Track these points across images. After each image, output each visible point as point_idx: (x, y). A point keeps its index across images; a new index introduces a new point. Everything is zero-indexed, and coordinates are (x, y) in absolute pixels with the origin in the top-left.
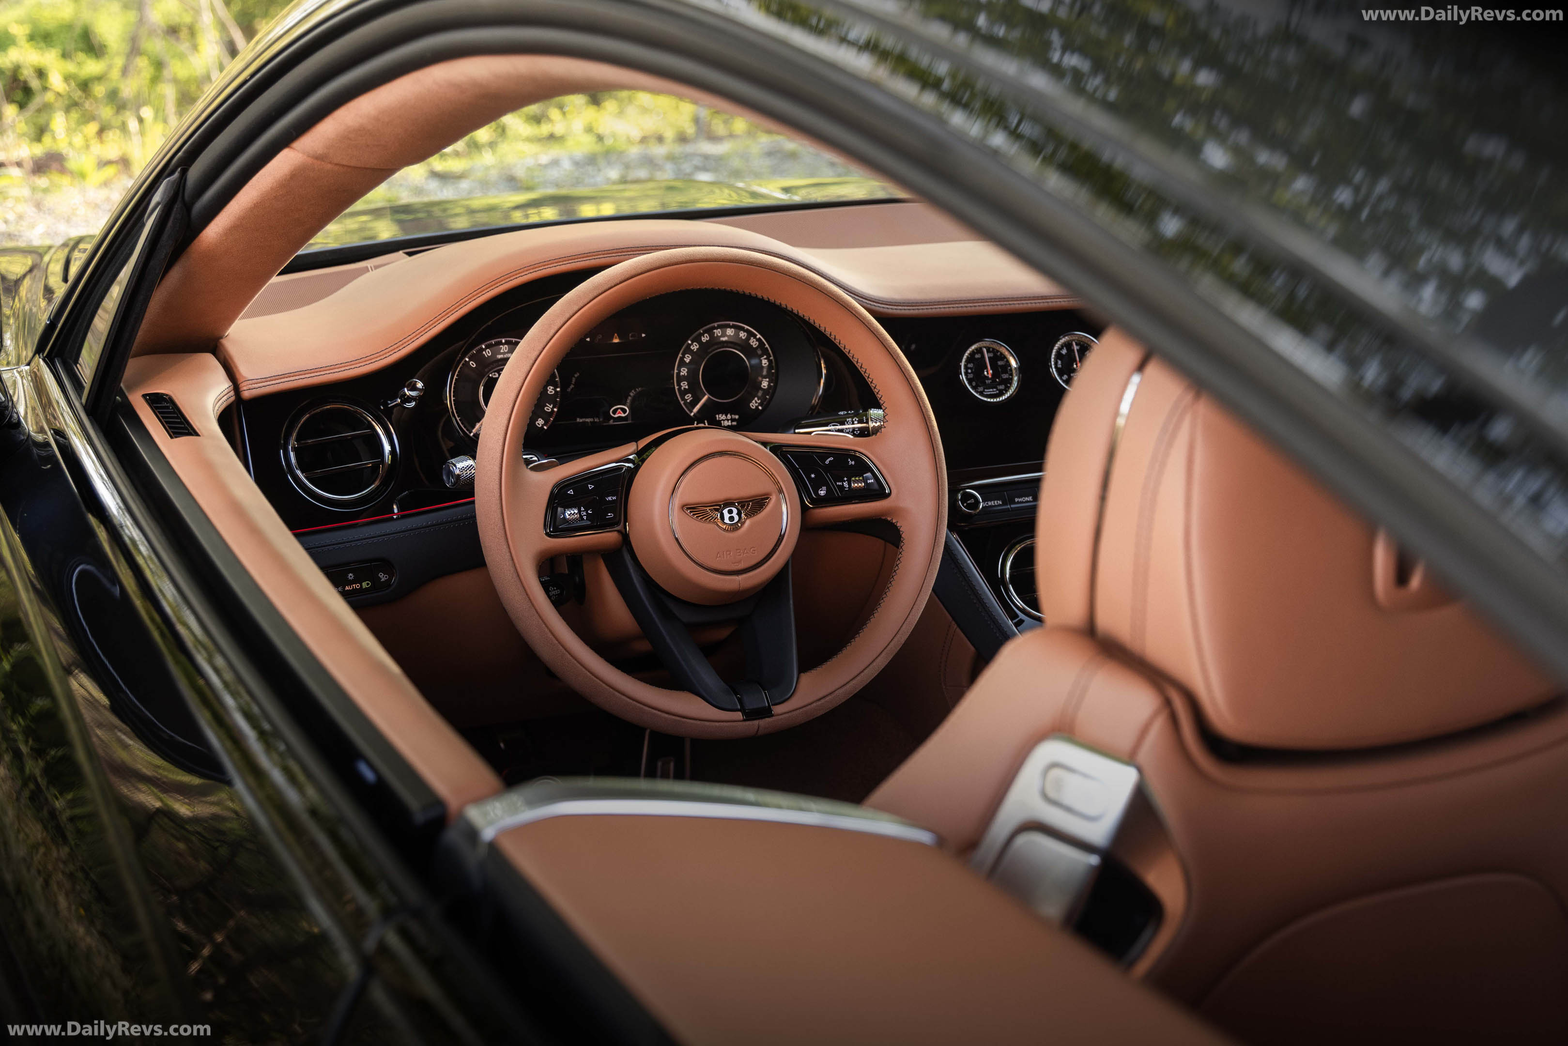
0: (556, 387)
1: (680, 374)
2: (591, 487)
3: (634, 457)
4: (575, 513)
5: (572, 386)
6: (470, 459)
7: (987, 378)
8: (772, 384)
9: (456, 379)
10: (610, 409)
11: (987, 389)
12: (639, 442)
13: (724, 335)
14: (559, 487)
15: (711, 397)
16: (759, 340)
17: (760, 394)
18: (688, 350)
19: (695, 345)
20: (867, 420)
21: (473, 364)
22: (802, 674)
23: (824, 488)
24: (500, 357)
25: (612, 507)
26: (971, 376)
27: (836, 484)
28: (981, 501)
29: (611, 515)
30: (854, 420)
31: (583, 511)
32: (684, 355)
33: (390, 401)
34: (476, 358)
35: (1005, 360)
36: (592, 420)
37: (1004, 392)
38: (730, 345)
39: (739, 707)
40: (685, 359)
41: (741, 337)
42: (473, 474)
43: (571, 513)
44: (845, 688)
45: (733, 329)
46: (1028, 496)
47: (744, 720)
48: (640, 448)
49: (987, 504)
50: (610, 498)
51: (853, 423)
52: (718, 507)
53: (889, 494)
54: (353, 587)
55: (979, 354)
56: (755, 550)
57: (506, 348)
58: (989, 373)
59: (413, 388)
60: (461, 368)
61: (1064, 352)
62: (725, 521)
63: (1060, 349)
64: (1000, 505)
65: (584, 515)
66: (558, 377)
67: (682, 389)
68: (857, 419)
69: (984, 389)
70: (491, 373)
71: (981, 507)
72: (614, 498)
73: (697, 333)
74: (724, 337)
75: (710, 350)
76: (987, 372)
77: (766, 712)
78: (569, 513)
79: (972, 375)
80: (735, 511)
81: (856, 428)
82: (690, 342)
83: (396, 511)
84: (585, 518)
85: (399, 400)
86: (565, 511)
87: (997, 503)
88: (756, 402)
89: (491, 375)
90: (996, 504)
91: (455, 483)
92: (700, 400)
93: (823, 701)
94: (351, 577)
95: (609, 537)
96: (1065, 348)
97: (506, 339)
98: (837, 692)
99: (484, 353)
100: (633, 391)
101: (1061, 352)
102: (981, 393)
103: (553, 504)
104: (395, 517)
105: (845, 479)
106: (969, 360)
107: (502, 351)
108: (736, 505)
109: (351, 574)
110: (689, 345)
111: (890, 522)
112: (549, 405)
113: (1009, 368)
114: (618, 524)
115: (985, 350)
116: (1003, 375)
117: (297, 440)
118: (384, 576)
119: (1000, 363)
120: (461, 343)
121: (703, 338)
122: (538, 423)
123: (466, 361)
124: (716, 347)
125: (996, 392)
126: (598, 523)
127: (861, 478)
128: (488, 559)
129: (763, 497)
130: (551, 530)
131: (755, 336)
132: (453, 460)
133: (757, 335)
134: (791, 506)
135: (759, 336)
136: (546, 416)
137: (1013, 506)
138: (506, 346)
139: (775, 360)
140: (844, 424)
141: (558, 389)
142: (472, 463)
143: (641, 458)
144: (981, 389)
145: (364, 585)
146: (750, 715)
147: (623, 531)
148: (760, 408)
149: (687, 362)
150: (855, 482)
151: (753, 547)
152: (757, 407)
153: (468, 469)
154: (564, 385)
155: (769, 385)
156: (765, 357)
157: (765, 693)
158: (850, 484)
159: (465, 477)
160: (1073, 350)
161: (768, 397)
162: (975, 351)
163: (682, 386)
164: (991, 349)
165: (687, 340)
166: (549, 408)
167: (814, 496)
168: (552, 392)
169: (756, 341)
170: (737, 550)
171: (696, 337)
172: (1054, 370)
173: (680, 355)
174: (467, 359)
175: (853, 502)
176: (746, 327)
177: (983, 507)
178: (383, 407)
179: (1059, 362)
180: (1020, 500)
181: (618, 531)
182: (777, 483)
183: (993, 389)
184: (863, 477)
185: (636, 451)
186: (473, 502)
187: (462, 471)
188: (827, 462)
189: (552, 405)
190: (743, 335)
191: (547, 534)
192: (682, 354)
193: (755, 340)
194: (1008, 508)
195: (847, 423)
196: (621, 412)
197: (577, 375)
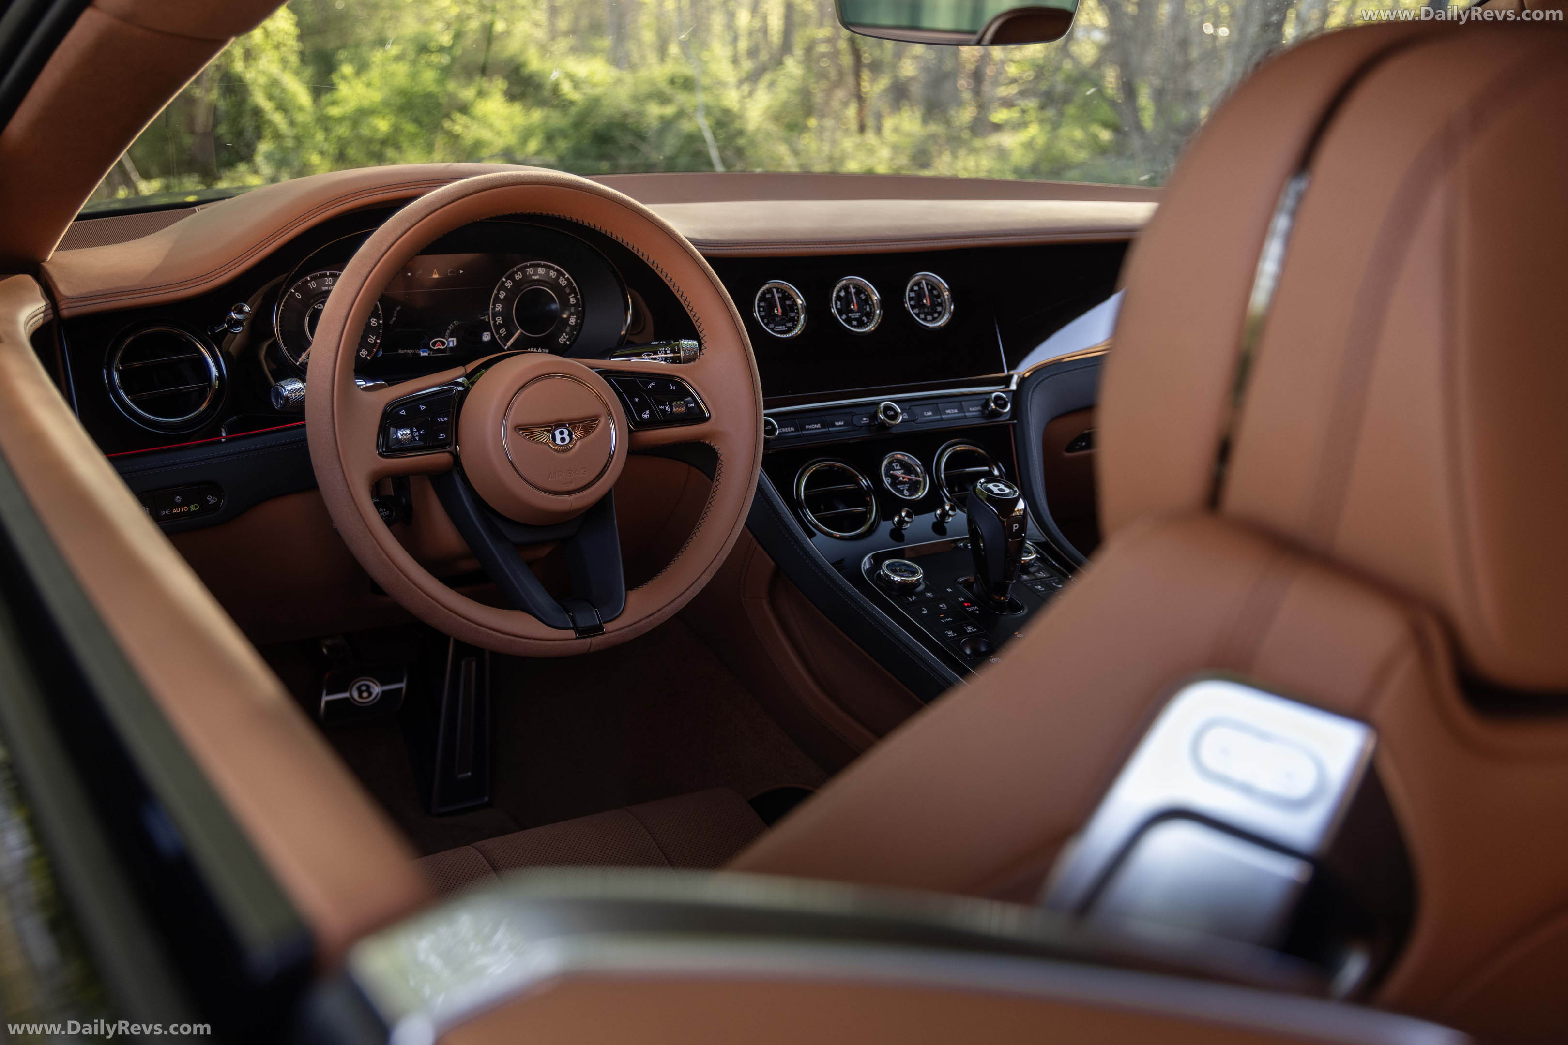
0: (378, 319)
1: (495, 309)
2: (422, 408)
3: (463, 381)
4: (407, 433)
5: (394, 319)
6: (299, 382)
7: (777, 315)
8: (579, 321)
9: (282, 309)
10: (430, 342)
11: (777, 326)
12: (467, 366)
13: (535, 273)
14: (392, 407)
15: (523, 332)
16: (567, 279)
17: (568, 329)
18: (503, 287)
19: (509, 282)
20: (679, 349)
21: (298, 296)
22: (630, 592)
23: (648, 412)
24: (324, 289)
25: (444, 427)
26: (763, 314)
27: (659, 408)
28: (777, 427)
29: (443, 436)
30: (666, 349)
31: (415, 431)
32: (498, 291)
33: (217, 327)
34: (301, 289)
35: (792, 300)
36: (412, 351)
37: (792, 329)
38: (544, 284)
39: (572, 625)
40: (500, 295)
41: (551, 276)
42: (302, 396)
43: (403, 433)
44: (672, 605)
45: (543, 269)
46: (816, 423)
47: (577, 638)
48: (468, 371)
49: (782, 430)
50: (441, 419)
51: (666, 353)
52: (550, 428)
53: (709, 418)
54: (181, 509)
55: (769, 294)
56: (586, 471)
57: (330, 280)
58: (778, 311)
59: (240, 311)
60: (287, 299)
61: (842, 294)
62: (556, 442)
63: (839, 291)
64: (792, 432)
65: (417, 436)
66: (380, 309)
67: (497, 323)
68: (669, 349)
69: (775, 325)
70: (317, 305)
71: (777, 433)
72: (446, 419)
73: (511, 271)
74: (535, 275)
75: (523, 287)
76: (777, 310)
77: (597, 630)
78: (402, 433)
79: (763, 312)
80: (566, 432)
81: (669, 357)
82: (504, 279)
83: (224, 435)
84: (417, 438)
85: (226, 326)
86: (397, 431)
87: (790, 429)
88: (564, 338)
89: (316, 307)
90: (790, 431)
91: (284, 406)
92: (514, 335)
93: (652, 618)
94: (178, 499)
95: (441, 458)
96: (843, 291)
97: (330, 272)
98: (664, 609)
99: (309, 284)
100: (451, 325)
101: (840, 294)
102: (772, 329)
103: (386, 424)
104: (223, 440)
105: (667, 403)
106: (760, 300)
107: (326, 283)
108: (567, 427)
109: (178, 497)
110: (504, 282)
111: (708, 444)
112: (371, 336)
113: (796, 307)
114: (450, 444)
115: (775, 290)
116: (791, 314)
117: (122, 362)
118: (212, 499)
119: (788, 303)
120: (285, 275)
121: (516, 276)
122: (362, 354)
123: (291, 292)
124: (528, 285)
125: (785, 329)
126: (430, 443)
127: (682, 403)
128: (320, 481)
129: (592, 419)
130: (384, 450)
131: (564, 275)
132: (282, 383)
133: (565, 275)
134: (619, 429)
135: (567, 276)
136: (370, 347)
137: (804, 432)
138: (329, 278)
139: (581, 299)
140: (657, 354)
141: (381, 322)
142: (302, 386)
143: (470, 381)
144: (772, 326)
145: (193, 508)
146: (583, 633)
147: (454, 452)
148: (568, 343)
149: (502, 298)
150: (676, 406)
151: (584, 468)
152: (565, 342)
153: (297, 391)
154: (387, 317)
155: (576, 322)
156: (573, 295)
157: (596, 611)
158: (671, 408)
159: (294, 400)
160: (850, 293)
161: (575, 333)
162: (766, 291)
163: (497, 321)
164: (780, 290)
165: (501, 278)
166: (372, 339)
167: (638, 420)
168: (375, 324)
169: (565, 280)
170: (568, 471)
171: (510, 275)
172: (834, 310)
173: (495, 292)
174: (293, 291)
175: (675, 425)
176: (556, 267)
177: (779, 433)
178: (210, 332)
179: (839, 303)
180: (810, 427)
181: (450, 452)
182: (606, 405)
183: (782, 326)
184: (684, 401)
185: (465, 375)
186: (304, 426)
187: (291, 394)
188: (650, 386)
189: (375, 337)
190: (553, 274)
191: (380, 454)
192: (497, 291)
193: (563, 279)
194: (800, 435)
195: (660, 352)
196: (440, 344)
197: (398, 308)
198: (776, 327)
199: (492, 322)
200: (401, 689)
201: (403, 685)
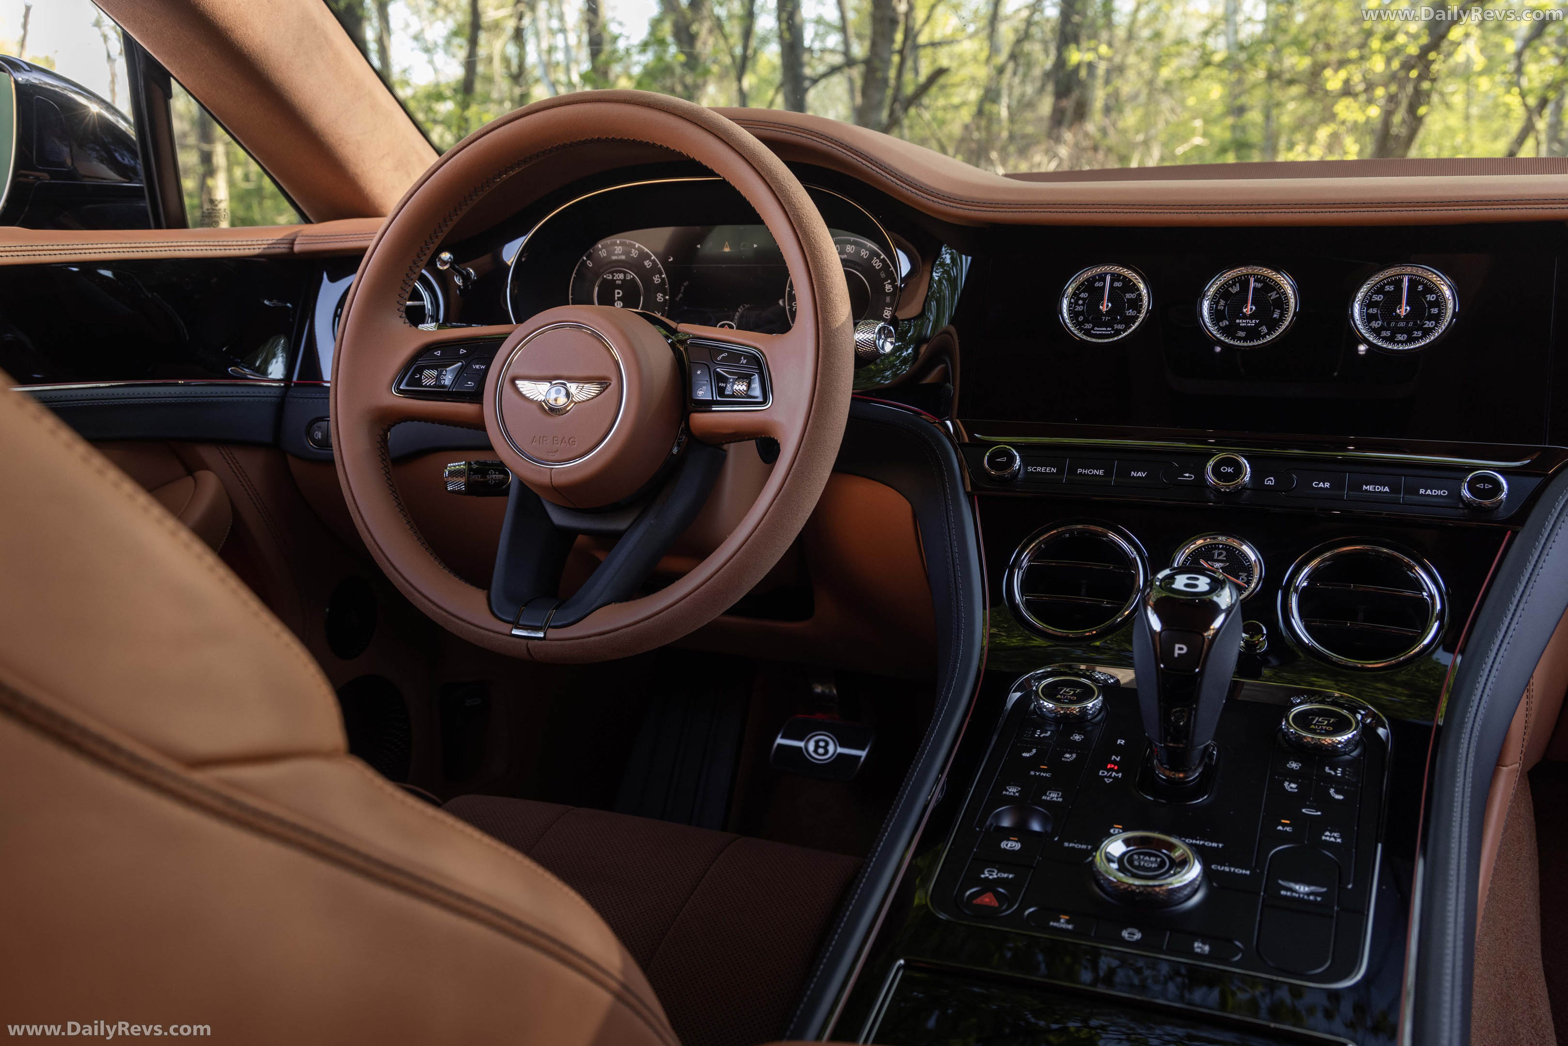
0: (665, 294)
5: (681, 295)
7: (1104, 313)
9: (574, 277)
10: (718, 324)
11: (1099, 327)
16: (883, 261)
21: (590, 264)
24: (614, 258)
26: (1076, 308)
28: (1019, 463)
34: (593, 257)
35: (1138, 293)
37: (1121, 333)
39: (513, 620)
41: (862, 256)
45: (852, 246)
46: (1098, 469)
47: (511, 635)
49: (1035, 469)
50: (478, 367)
55: (1096, 283)
57: (620, 249)
58: (1107, 307)
60: (579, 267)
61: (1232, 289)
63: (1225, 285)
64: (1051, 473)
66: (667, 283)
69: (1092, 326)
70: (607, 275)
72: (483, 367)
76: (1103, 305)
79: (1078, 306)
87: (1050, 470)
90: (1047, 471)
95: (468, 408)
96: (1234, 284)
97: (620, 240)
99: (600, 252)
100: (743, 306)
101: (1227, 288)
102: (1087, 333)
106: (1075, 288)
107: (616, 252)
113: (1140, 303)
115: (1107, 278)
116: (1124, 311)
119: (1126, 296)
123: (584, 260)
125: (1107, 331)
130: (401, 388)
131: (878, 256)
133: (881, 255)
135: (883, 256)
137: (1069, 477)
138: (620, 247)
141: (667, 297)
144: (1089, 327)
154: (673, 293)
156: (889, 281)
157: (552, 613)
160: (1246, 289)
162: (1091, 276)
164: (1116, 279)
168: (661, 299)
169: (880, 262)
172: (1204, 314)
174: (585, 258)
176: (869, 245)
179: (1222, 303)
180: (1084, 472)
182: (619, 367)
183: (1103, 327)
190: (864, 253)
193: (878, 260)
197: (686, 284)
198: (1096, 328)
199: (787, 308)
200: (860, 757)
201: (863, 754)
